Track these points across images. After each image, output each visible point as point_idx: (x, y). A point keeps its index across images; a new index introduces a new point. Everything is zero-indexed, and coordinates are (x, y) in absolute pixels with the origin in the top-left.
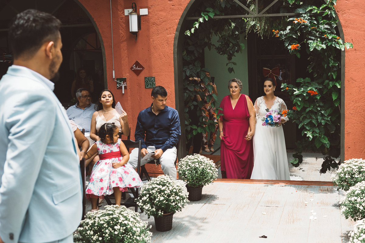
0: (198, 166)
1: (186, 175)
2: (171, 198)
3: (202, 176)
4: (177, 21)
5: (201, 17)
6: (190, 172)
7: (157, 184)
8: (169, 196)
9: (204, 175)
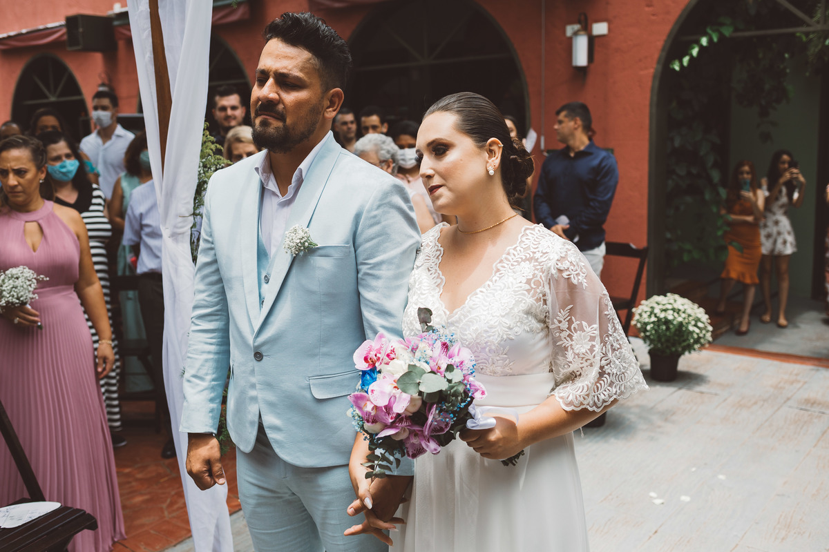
0: (670, 317)
1: (648, 331)
3: (677, 335)
4: (660, 44)
5: (705, 34)
6: (656, 327)
9: (683, 336)
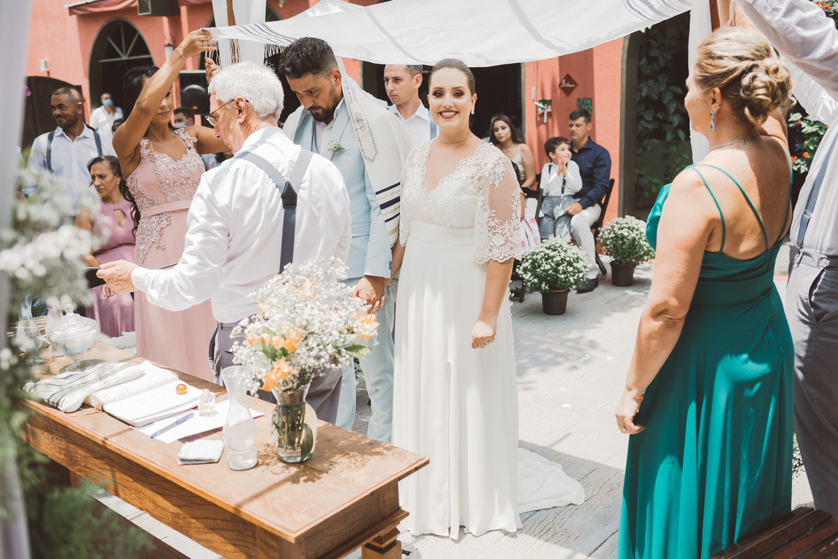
0: (626, 234)
1: (608, 245)
2: (561, 268)
3: (631, 248)
6: (614, 242)
7: (546, 248)
8: (558, 265)
9: (636, 249)
